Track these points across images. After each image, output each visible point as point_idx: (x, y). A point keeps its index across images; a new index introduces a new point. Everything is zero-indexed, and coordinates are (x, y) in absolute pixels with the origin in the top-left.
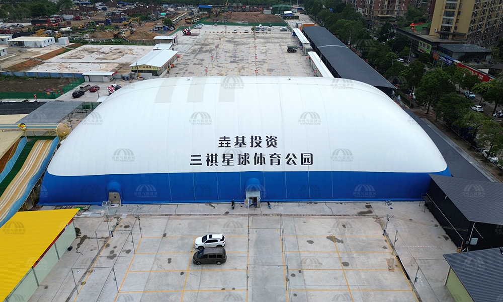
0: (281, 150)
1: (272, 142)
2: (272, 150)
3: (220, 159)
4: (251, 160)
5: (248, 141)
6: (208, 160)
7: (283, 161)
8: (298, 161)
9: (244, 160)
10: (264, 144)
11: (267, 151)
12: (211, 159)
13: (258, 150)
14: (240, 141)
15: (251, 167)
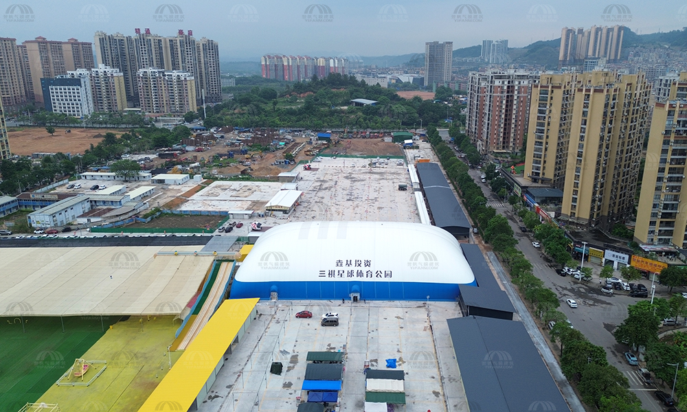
0: (373, 269)
1: (368, 264)
2: (367, 268)
3: (336, 273)
4: (355, 274)
5: (353, 263)
6: (329, 274)
7: (374, 275)
8: (383, 275)
9: (351, 274)
10: (363, 265)
11: (364, 269)
12: (331, 273)
13: (359, 268)
14: (349, 263)
15: (355, 279)
